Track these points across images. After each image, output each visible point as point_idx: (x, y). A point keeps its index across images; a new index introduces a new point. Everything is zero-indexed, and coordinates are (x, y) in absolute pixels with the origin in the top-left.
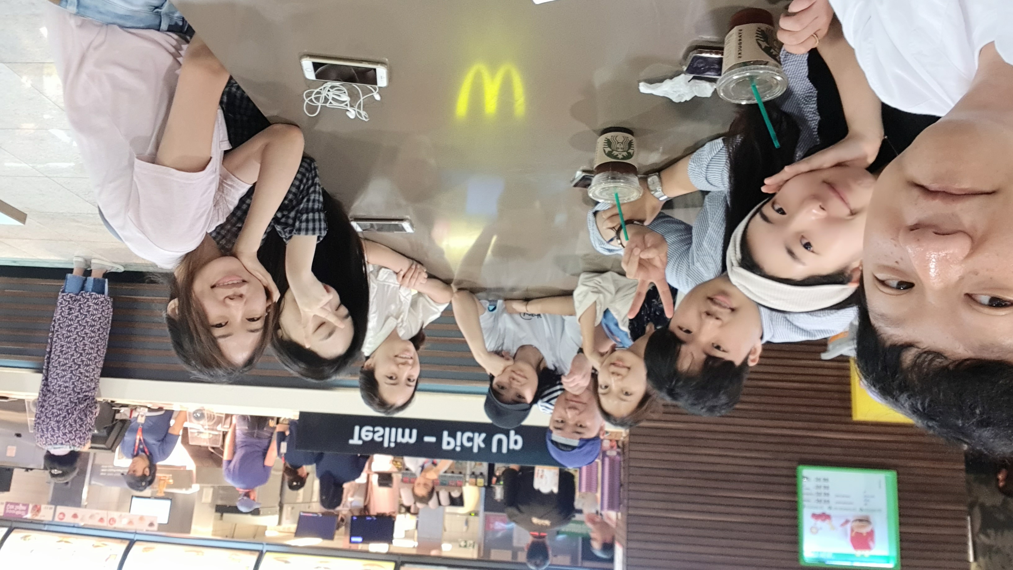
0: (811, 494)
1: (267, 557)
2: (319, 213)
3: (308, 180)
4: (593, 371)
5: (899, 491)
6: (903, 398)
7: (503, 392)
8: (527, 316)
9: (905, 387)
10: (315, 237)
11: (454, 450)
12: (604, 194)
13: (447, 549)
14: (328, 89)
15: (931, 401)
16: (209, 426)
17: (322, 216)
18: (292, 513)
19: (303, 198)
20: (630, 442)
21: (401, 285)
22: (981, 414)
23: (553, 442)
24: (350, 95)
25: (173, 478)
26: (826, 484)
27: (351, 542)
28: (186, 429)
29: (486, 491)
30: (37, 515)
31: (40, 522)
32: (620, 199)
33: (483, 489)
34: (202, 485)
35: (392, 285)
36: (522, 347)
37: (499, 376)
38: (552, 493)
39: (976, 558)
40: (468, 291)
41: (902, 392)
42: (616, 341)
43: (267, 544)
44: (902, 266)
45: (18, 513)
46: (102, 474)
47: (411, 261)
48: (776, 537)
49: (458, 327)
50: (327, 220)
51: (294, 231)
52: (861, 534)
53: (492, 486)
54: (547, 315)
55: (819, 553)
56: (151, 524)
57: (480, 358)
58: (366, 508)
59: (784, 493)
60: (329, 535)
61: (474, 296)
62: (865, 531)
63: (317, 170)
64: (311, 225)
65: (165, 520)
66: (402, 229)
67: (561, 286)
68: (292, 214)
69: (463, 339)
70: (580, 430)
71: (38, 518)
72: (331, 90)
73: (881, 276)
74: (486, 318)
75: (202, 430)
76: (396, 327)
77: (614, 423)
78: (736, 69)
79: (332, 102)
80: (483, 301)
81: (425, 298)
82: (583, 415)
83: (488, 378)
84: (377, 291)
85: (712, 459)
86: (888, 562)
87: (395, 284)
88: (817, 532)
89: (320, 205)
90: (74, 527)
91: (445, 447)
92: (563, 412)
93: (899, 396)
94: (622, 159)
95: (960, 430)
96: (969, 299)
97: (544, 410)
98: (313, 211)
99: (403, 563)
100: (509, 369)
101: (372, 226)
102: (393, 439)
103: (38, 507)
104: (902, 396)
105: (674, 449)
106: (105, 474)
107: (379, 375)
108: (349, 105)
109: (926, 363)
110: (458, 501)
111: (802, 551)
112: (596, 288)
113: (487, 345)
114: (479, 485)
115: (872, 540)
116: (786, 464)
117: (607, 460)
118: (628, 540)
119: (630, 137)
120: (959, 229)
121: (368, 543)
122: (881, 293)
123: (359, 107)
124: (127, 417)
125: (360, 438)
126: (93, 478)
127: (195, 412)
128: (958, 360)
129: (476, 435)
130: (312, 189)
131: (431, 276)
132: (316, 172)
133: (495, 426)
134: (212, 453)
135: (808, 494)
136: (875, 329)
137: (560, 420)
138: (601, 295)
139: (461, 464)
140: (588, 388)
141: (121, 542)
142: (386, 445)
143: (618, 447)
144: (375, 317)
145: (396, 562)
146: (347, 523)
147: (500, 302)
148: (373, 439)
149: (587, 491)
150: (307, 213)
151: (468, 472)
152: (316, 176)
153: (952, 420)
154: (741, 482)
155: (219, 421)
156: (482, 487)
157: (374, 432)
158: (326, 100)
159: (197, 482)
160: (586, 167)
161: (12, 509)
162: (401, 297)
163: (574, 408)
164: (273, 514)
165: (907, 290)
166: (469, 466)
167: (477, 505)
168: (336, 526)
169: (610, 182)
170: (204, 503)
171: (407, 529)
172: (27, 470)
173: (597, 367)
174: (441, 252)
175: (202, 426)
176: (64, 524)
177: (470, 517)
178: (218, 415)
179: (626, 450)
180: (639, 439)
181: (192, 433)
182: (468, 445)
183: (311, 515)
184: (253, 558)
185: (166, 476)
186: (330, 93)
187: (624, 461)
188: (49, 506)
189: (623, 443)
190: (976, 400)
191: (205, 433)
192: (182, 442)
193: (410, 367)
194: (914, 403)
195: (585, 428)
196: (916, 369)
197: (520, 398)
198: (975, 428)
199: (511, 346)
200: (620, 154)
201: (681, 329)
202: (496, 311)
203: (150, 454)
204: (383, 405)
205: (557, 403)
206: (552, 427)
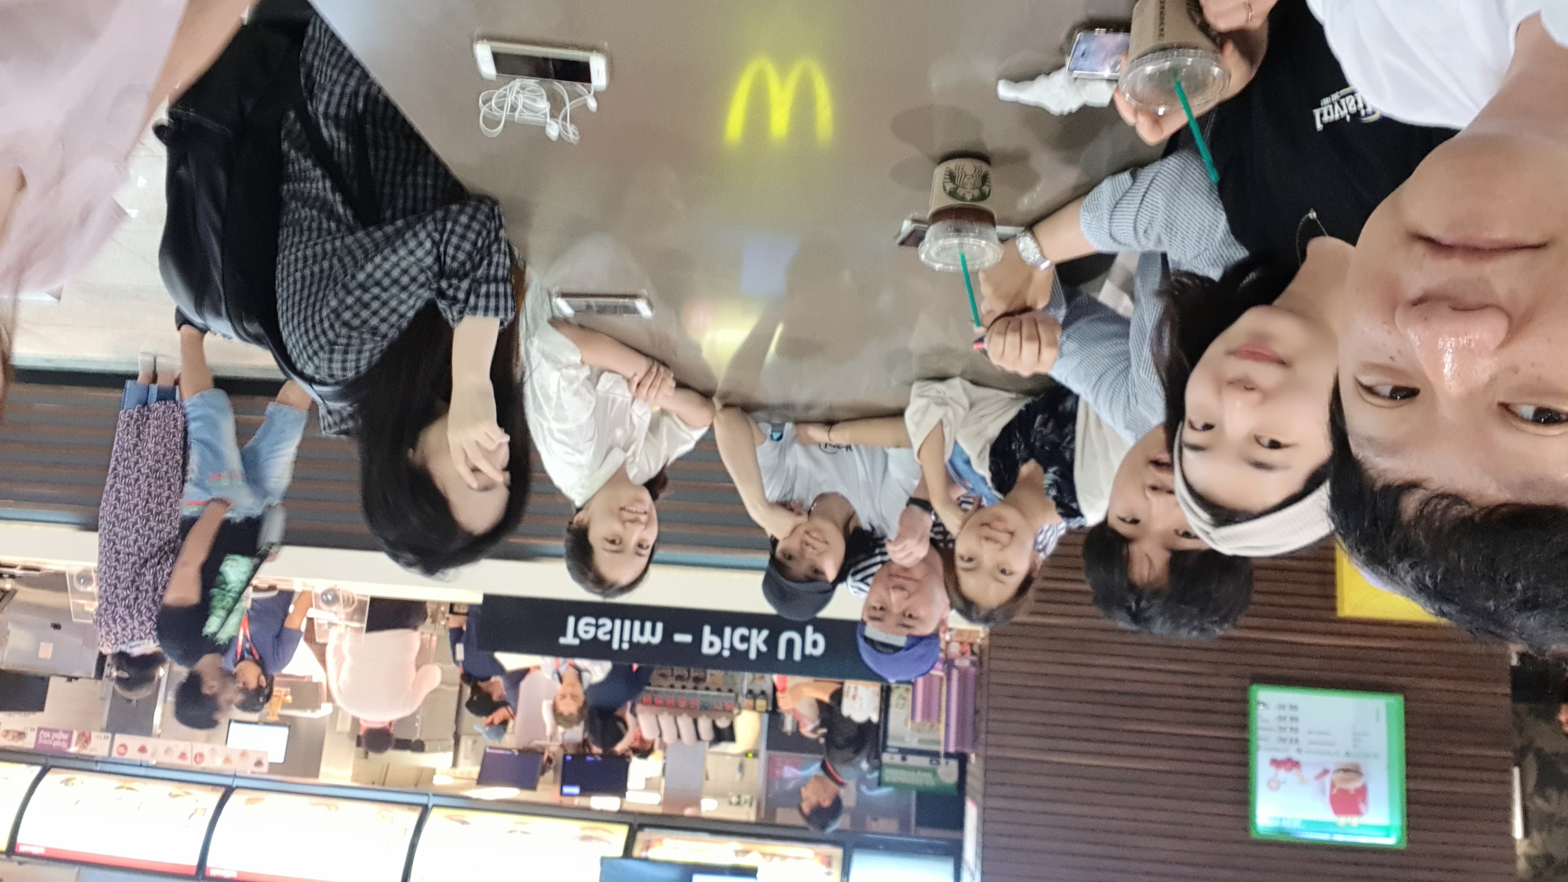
0: (1270, 729)
1: (435, 815)
2: (506, 285)
3: (489, 232)
5: (1407, 726)
6: (1403, 567)
7: (789, 564)
8: (829, 449)
9: (1406, 550)
10: (497, 322)
11: (720, 654)
12: (944, 255)
13: (709, 807)
14: (515, 90)
15: (1447, 570)
16: (345, 614)
17: (509, 287)
18: (473, 749)
19: (482, 260)
20: (991, 646)
21: (634, 399)
22: (1525, 589)
23: (867, 640)
24: (549, 99)
25: (292, 693)
26: (1293, 713)
27: (561, 793)
28: (311, 620)
29: (770, 719)
30: (85, 748)
31: (90, 759)
32: (968, 263)
33: (766, 716)
35: (620, 399)
36: (822, 497)
37: (785, 539)
38: (869, 722)
39: (1527, 832)
40: (739, 408)
41: (1400, 559)
43: (435, 795)
44: (1400, 363)
45: (56, 744)
47: (651, 362)
48: (1212, 793)
49: (724, 467)
51: (467, 310)
52: (1347, 791)
54: (861, 447)
55: (1281, 819)
56: (259, 763)
57: (757, 513)
59: (1226, 726)
60: (530, 785)
61: (748, 417)
62: (1353, 786)
63: (503, 218)
64: (492, 303)
65: (280, 758)
66: (635, 311)
69: (729, 485)
70: (908, 622)
71: (86, 752)
72: (521, 92)
73: (1367, 380)
74: (766, 451)
75: (335, 620)
76: (624, 463)
78: (1151, 57)
79: (525, 112)
80: (764, 425)
81: (672, 419)
82: (913, 599)
83: (769, 546)
85: (1119, 674)
86: (1388, 836)
87: (624, 397)
88: (1278, 788)
89: (507, 272)
90: (141, 766)
91: (706, 649)
92: (883, 593)
93: (1396, 565)
94: (973, 200)
95: (1493, 617)
96: (1504, 411)
97: (854, 592)
98: (497, 280)
99: (642, 827)
100: (801, 530)
101: (588, 305)
102: (626, 637)
103: (87, 734)
104: (1400, 565)
105: (1060, 657)
107: (596, 537)
108: (548, 115)
109: (1439, 513)
110: (727, 734)
111: (1255, 816)
113: (767, 494)
114: (758, 709)
115: (1364, 800)
116: (1229, 682)
117: (955, 674)
118: (985, 795)
119: (984, 167)
120: (1489, 301)
121: (589, 796)
122: (1368, 406)
123: (564, 119)
125: (576, 635)
127: (325, 593)
128: (1488, 507)
129: (754, 632)
130: (495, 246)
131: (681, 385)
132: (500, 222)
133: (782, 619)
135: (1265, 729)
136: (1358, 461)
137: (878, 606)
138: (949, 411)
139: (733, 677)
140: (925, 560)
141: (213, 790)
142: (615, 645)
143: (973, 653)
145: (631, 825)
146: (556, 766)
147: (789, 426)
148: (595, 637)
149: (923, 720)
150: (488, 283)
151: (743, 690)
152: (501, 226)
153: (1479, 602)
154: (1163, 708)
156: (763, 713)
157: (597, 626)
158: (514, 108)
160: (917, 215)
161: (47, 739)
162: (634, 417)
163: (902, 588)
164: (444, 750)
165: (1407, 400)
166: (745, 680)
167: (757, 742)
168: (539, 769)
169: (953, 237)
170: (340, 733)
171: (649, 776)
172: (70, 679)
174: (697, 349)
175: (336, 613)
176: (126, 762)
177: (746, 759)
178: (360, 597)
179: (985, 658)
180: (1005, 641)
181: (320, 625)
182: (741, 647)
183: (502, 752)
184: (413, 816)
185: (283, 690)
186: (521, 96)
187: (981, 674)
188: (103, 734)
189: (980, 647)
190: (1516, 567)
191: (340, 625)
192: (306, 640)
193: (642, 527)
194: (1420, 575)
195: (917, 618)
196: (1423, 523)
197: (817, 573)
198: (1514, 612)
199: (804, 494)
200: (969, 192)
201: (1123, 520)
202: (783, 440)
203: (261, 658)
204: (599, 582)
205: (875, 580)
206: (866, 619)
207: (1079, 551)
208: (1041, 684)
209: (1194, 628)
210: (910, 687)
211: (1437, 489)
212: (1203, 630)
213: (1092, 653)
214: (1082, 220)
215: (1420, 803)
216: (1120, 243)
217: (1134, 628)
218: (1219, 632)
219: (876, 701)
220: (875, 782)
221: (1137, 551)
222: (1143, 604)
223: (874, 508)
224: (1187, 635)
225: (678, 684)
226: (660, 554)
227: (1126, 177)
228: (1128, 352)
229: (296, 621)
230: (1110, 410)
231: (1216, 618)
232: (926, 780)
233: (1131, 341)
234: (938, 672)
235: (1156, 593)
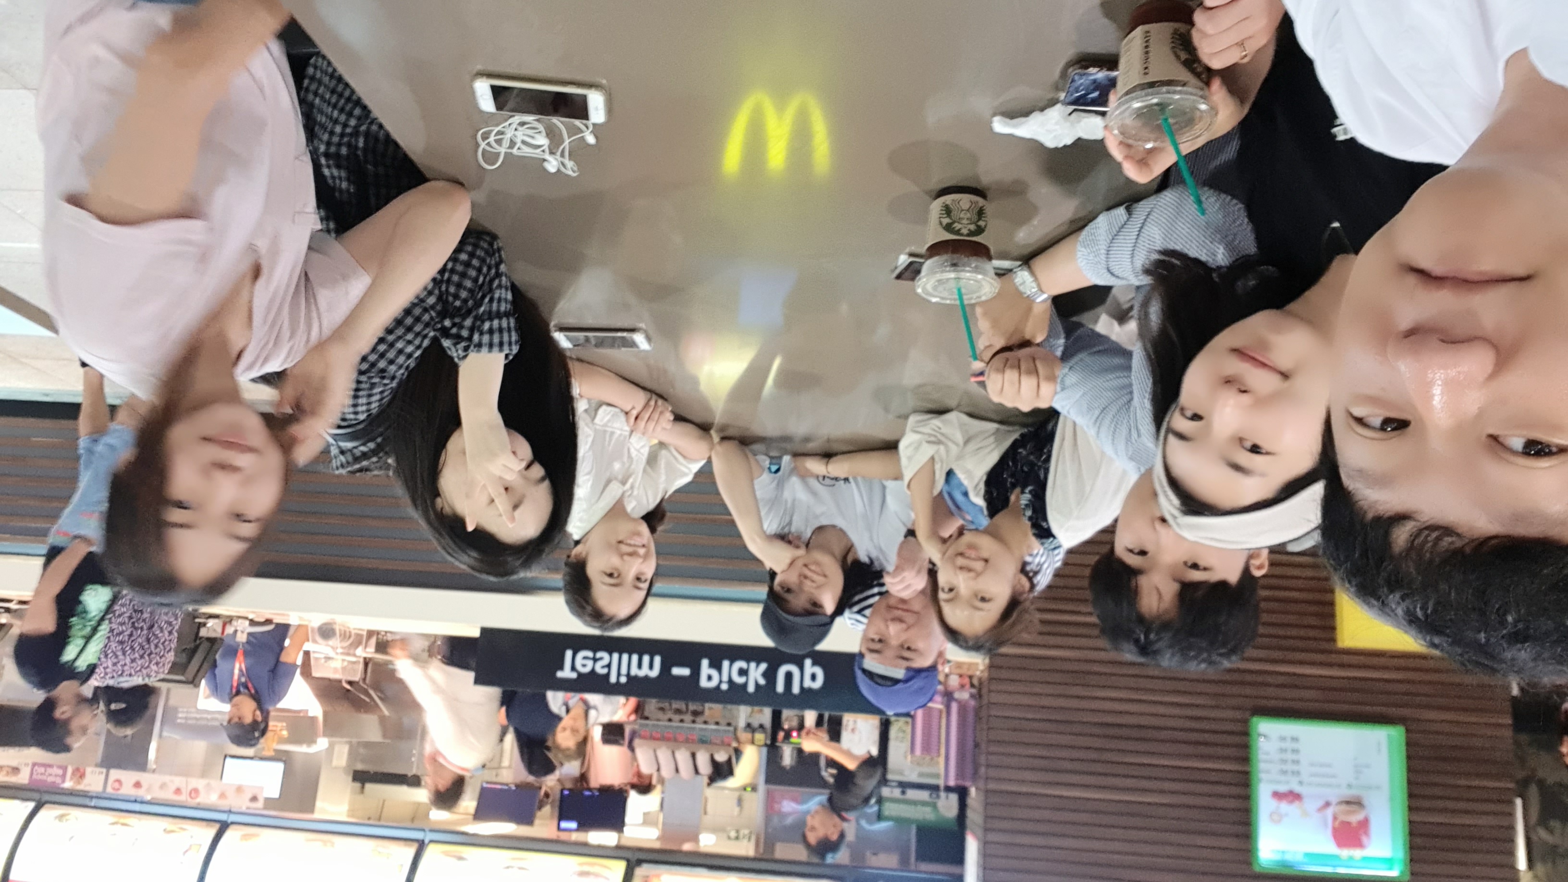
0: (1270, 762)
1: (431, 851)
2: (508, 319)
3: (489, 268)
4: (931, 566)
5: (1409, 757)
6: (1393, 599)
7: (789, 597)
8: (827, 481)
9: (1397, 581)
10: (503, 355)
11: (718, 688)
12: (941, 288)
13: (708, 842)
14: (514, 126)
15: (1438, 603)
16: (342, 648)
17: (512, 321)
19: (483, 297)
20: (991, 679)
21: (632, 432)
22: (1516, 622)
23: (864, 671)
24: (548, 135)
25: (289, 728)
26: (1295, 745)
27: (559, 828)
28: (307, 654)
29: (769, 752)
30: (79, 783)
31: (85, 795)
32: (965, 297)
33: (765, 750)
34: (334, 739)
35: (618, 432)
36: (820, 529)
37: (783, 572)
39: (1531, 864)
40: (737, 442)
41: (1392, 591)
42: (964, 519)
43: (432, 831)
44: (1391, 395)
45: (50, 779)
46: (179, 721)
47: (648, 395)
48: (1214, 827)
49: (722, 500)
50: (519, 329)
51: (472, 347)
52: (1349, 823)
53: (778, 744)
54: (859, 479)
55: (1283, 852)
56: (254, 799)
57: (755, 546)
58: (583, 777)
59: (1228, 759)
60: (527, 819)
61: (746, 449)
62: (1355, 819)
63: (503, 253)
64: (496, 339)
65: (276, 794)
66: (633, 344)
67: (881, 432)
68: (468, 322)
69: (729, 517)
70: (907, 654)
71: (80, 787)
72: (520, 128)
73: (1358, 412)
74: (764, 483)
75: (331, 654)
76: (622, 496)
77: (964, 644)
78: (1139, 93)
79: (523, 147)
80: (761, 458)
81: (670, 452)
82: (913, 632)
83: (768, 578)
84: (593, 441)
85: (1117, 706)
86: (1390, 869)
87: (622, 430)
88: (1280, 821)
89: (509, 306)
90: (136, 801)
91: (704, 683)
92: (882, 626)
93: (1387, 597)
94: (968, 235)
95: (1482, 649)
96: (1494, 443)
97: (852, 624)
98: (499, 315)
99: (640, 862)
100: (800, 563)
101: (587, 339)
102: (624, 671)
103: (82, 770)
104: (1391, 596)
105: (1060, 690)
106: (183, 721)
107: (594, 570)
108: (547, 151)
109: (1429, 545)
110: (726, 770)
111: (1257, 849)
112: (935, 436)
113: (765, 526)
114: (758, 743)
115: (1367, 833)
116: (1230, 714)
117: (954, 707)
118: (986, 830)
119: (980, 201)
120: (1477, 333)
121: (587, 831)
122: (1358, 437)
123: (562, 155)
124: (218, 634)
125: (573, 668)
126: (166, 728)
127: (321, 627)
128: (1477, 539)
129: (753, 665)
130: (496, 283)
131: (679, 418)
132: (500, 256)
133: (781, 652)
134: (348, 691)
135: (1266, 762)
136: (1349, 493)
137: (877, 637)
138: (942, 448)
139: (730, 710)
140: (923, 592)
141: (207, 825)
142: (613, 679)
143: (972, 686)
144: (589, 480)
145: (628, 861)
146: (553, 801)
147: (786, 459)
148: (593, 671)
149: (922, 754)
150: (491, 319)
151: (742, 724)
152: (501, 261)
153: (1470, 634)
154: (1163, 741)
155: (358, 641)
156: (762, 746)
157: (595, 660)
158: (512, 144)
159: (325, 735)
160: (914, 249)
161: (42, 774)
162: (632, 450)
163: (900, 620)
165: (1398, 432)
166: (743, 714)
167: (756, 775)
168: (537, 804)
169: (949, 271)
170: (336, 768)
171: (646, 811)
173: (937, 558)
174: (695, 381)
175: (332, 647)
176: (120, 797)
177: (744, 793)
178: (357, 631)
179: (984, 691)
180: (1004, 674)
181: (317, 659)
182: (739, 680)
183: (499, 787)
184: (410, 852)
185: (279, 724)
186: (519, 134)
187: (981, 707)
188: (98, 770)
189: (980, 679)
190: (1507, 600)
191: (337, 660)
192: (302, 674)
193: (640, 560)
194: (1411, 607)
195: (915, 650)
196: (1413, 555)
197: (815, 607)
198: (1505, 645)
199: (803, 527)
200: (965, 227)
201: (1131, 551)
202: (780, 473)
203: (257, 692)
204: (597, 616)
205: (873, 613)
206: (864, 651)
207: (1085, 583)
208: (1038, 716)
209: (1204, 661)
210: (909, 720)
211: (1427, 521)
212: (1211, 663)
213: (1093, 686)
214: (1079, 254)
215: (1421, 835)
216: (1118, 277)
217: (1141, 660)
218: (1226, 664)
219: (875, 735)
220: (875, 817)
221: (1144, 582)
222: (1152, 636)
223: (871, 539)
224: (1196, 668)
225: (677, 717)
226: (658, 587)
227: (1121, 211)
228: (1131, 385)
229: (293, 655)
230: (1113, 444)
231: (1223, 651)
232: (926, 814)
233: (1133, 373)
234: (937, 705)
235: (1165, 626)
